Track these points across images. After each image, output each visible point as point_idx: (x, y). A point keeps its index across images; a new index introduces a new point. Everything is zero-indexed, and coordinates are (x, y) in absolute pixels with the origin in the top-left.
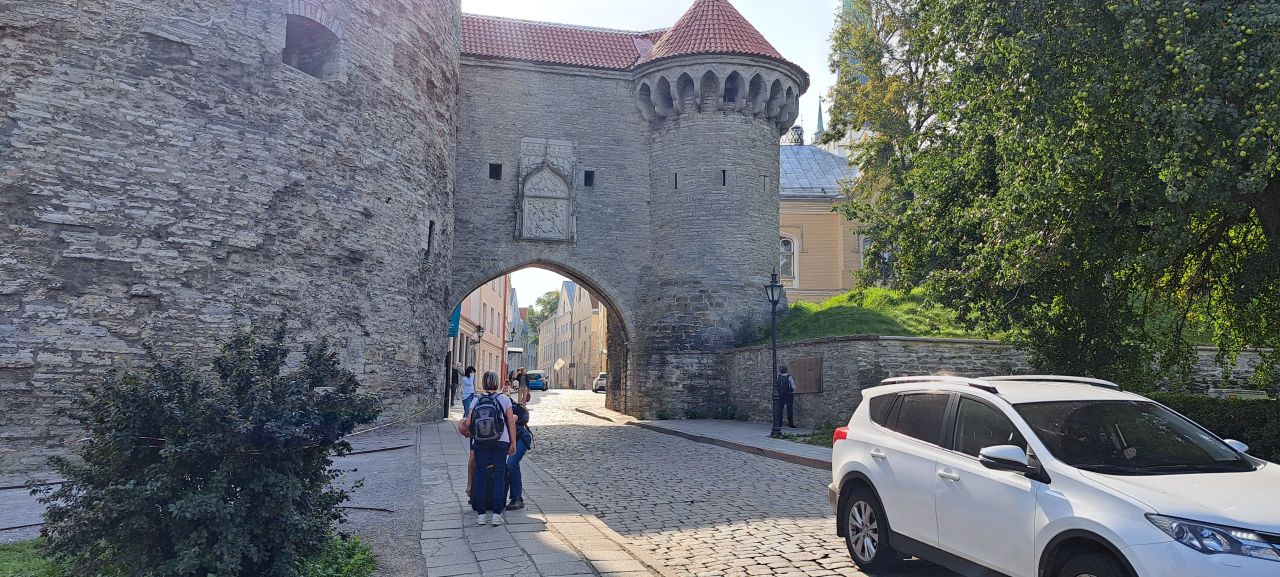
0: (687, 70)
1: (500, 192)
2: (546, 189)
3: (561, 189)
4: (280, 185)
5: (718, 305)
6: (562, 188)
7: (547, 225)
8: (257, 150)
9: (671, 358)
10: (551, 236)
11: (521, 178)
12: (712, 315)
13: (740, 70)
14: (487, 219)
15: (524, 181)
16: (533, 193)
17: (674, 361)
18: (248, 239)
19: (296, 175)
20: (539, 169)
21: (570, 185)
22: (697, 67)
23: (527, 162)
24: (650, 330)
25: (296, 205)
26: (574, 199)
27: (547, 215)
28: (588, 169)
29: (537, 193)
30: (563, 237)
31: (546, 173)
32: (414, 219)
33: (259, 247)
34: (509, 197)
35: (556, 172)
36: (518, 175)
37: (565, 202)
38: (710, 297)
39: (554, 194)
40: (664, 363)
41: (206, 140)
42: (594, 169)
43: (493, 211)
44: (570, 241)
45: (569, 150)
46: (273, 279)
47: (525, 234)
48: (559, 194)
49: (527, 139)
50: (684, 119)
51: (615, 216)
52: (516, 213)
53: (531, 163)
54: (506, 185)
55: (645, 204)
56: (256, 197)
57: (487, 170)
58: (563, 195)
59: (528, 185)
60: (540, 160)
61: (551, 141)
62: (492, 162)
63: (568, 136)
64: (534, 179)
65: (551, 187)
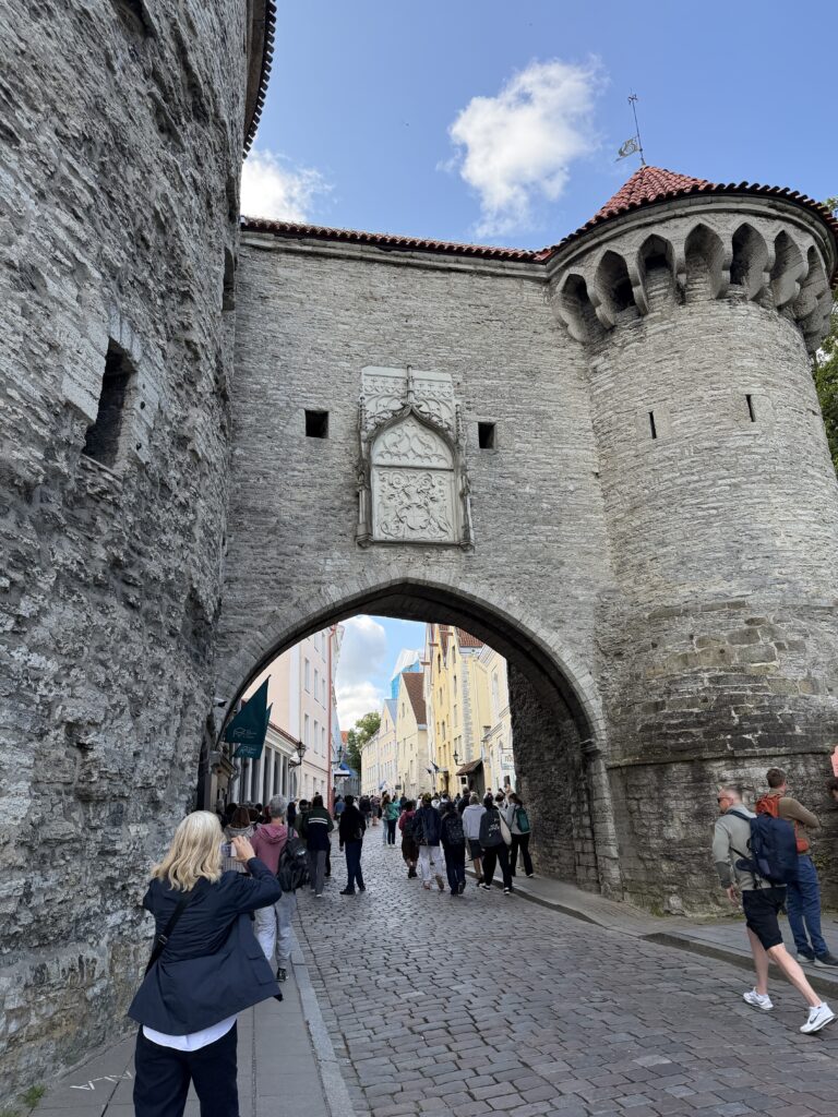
0: (656, 230)
1: (326, 459)
2: (411, 454)
3: (438, 454)
5: (794, 646)
6: (440, 452)
7: (416, 518)
9: (720, 769)
10: (427, 536)
11: (366, 434)
12: (788, 669)
13: (754, 222)
14: (304, 508)
15: (371, 440)
16: (387, 460)
17: (727, 774)
20: (397, 419)
21: (453, 446)
22: (673, 222)
23: (376, 408)
24: (646, 709)
26: (464, 470)
27: (417, 499)
28: (484, 419)
29: (396, 461)
30: (449, 538)
31: (411, 427)
34: (344, 468)
35: (427, 423)
36: (358, 430)
37: (449, 476)
38: (772, 632)
39: (426, 463)
40: (701, 781)
42: (493, 420)
43: (313, 493)
44: (464, 545)
45: (448, 389)
47: (378, 534)
48: (435, 463)
49: (370, 370)
50: (653, 321)
51: (540, 499)
52: (357, 496)
53: (381, 409)
54: (335, 446)
55: (592, 478)
57: (300, 424)
58: (443, 464)
59: (379, 447)
60: (396, 405)
61: (415, 373)
62: (312, 407)
63: (444, 365)
64: (388, 438)
65: (420, 450)
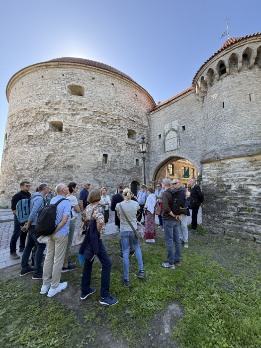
0: (202, 75)
1: (161, 141)
4: (47, 155)
6: (175, 134)
7: (172, 146)
8: (43, 150)
10: (174, 149)
13: (223, 59)
14: (158, 149)
18: (41, 167)
19: (50, 152)
20: (169, 132)
21: (177, 132)
22: (205, 71)
23: (166, 131)
25: (53, 158)
26: (179, 136)
27: (172, 143)
29: (169, 138)
30: (176, 148)
31: (171, 132)
32: (94, 155)
33: (44, 168)
35: (174, 130)
36: (164, 135)
37: (176, 138)
41: (35, 150)
42: (184, 125)
44: (178, 149)
45: (177, 123)
46: (47, 174)
47: (167, 150)
49: (166, 125)
50: (208, 93)
51: (192, 137)
54: (162, 139)
56: (43, 158)
57: (158, 137)
58: (175, 136)
59: (167, 137)
60: (169, 129)
61: (172, 122)
62: (159, 134)
63: (176, 119)
64: (168, 135)
65: (173, 135)
